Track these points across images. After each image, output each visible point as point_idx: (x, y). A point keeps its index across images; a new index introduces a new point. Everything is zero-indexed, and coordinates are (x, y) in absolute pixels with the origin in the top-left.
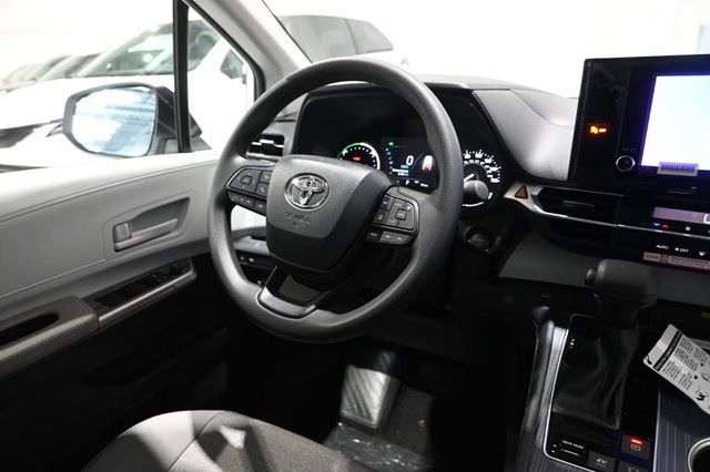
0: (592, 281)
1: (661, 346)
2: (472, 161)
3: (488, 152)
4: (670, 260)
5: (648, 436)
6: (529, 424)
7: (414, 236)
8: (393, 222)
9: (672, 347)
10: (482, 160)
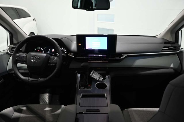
0: (82, 66)
1: (92, 73)
4: (91, 61)
5: (91, 84)
7: (56, 63)
8: (52, 62)
10: (63, 49)
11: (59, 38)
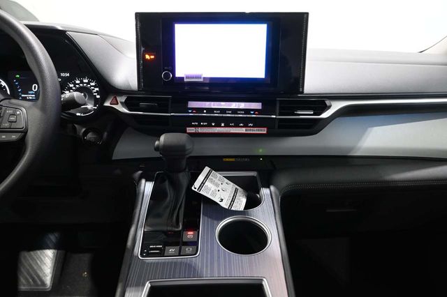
0: (157, 149)
1: (201, 178)
2: (81, 85)
3: (92, 78)
4: (200, 130)
5: (195, 227)
6: (129, 243)
7: (25, 132)
8: (7, 125)
9: (207, 177)
10: (88, 83)
11: (60, 28)
